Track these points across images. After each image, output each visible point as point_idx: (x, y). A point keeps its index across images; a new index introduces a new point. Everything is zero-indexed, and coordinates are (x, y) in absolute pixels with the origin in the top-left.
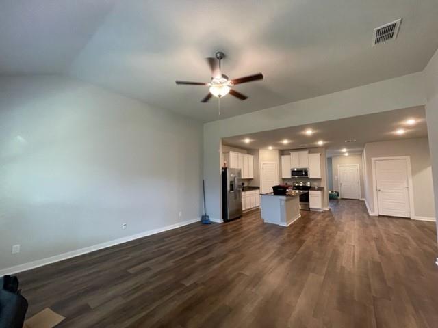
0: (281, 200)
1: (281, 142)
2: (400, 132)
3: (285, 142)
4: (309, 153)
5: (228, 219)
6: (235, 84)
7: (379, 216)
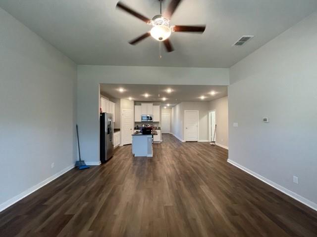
0: (148, 138)
1: (143, 95)
2: (202, 98)
3: (147, 95)
4: (153, 105)
5: (106, 159)
6: (176, 31)
7: (186, 142)
